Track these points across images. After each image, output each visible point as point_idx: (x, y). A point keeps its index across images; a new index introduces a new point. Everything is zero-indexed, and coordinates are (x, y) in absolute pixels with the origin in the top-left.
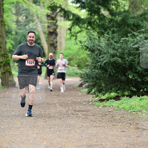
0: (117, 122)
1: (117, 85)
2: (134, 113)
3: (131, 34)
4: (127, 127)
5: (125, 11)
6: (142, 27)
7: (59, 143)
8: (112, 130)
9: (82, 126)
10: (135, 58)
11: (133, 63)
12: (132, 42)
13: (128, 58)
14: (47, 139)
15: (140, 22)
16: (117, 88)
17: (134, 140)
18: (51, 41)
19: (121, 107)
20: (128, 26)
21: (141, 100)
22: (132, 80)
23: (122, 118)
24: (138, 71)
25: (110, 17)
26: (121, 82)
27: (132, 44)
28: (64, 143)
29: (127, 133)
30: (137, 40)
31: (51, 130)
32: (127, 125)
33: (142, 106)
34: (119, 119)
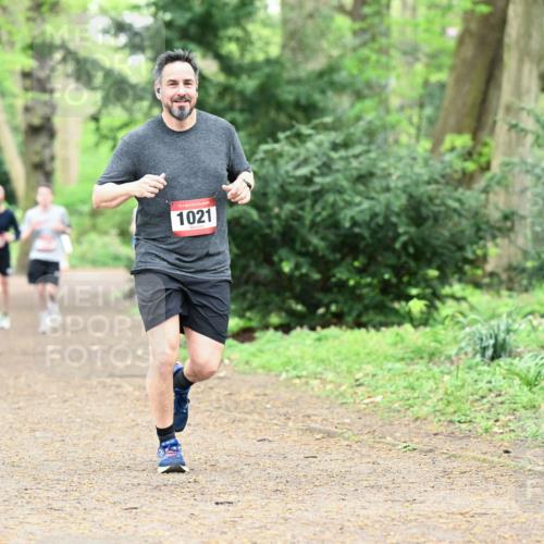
0: (246, 410)
1: (244, 295)
2: (297, 381)
3: (288, 133)
4: (276, 427)
5: (268, 62)
6: (322, 112)
7: (61, 477)
8: (230, 437)
9: (134, 423)
10: (302, 209)
11: (295, 223)
12: (293, 159)
13: (281, 208)
14: (23, 465)
15: (317, 97)
16: (245, 305)
17: (299, 469)
18: (37, 153)
19: (256, 362)
20: (280, 106)
21: (319, 340)
22: (290, 277)
23: (260, 398)
24: (311, 249)
25: (221, 78)
26: (257, 284)
27: (293, 163)
28: (75, 479)
29: (274, 445)
30: (308, 150)
31: (36, 438)
32: (274, 419)
33: (323, 361)
34: (252, 403)
